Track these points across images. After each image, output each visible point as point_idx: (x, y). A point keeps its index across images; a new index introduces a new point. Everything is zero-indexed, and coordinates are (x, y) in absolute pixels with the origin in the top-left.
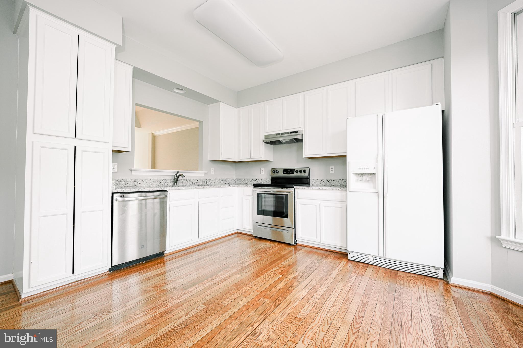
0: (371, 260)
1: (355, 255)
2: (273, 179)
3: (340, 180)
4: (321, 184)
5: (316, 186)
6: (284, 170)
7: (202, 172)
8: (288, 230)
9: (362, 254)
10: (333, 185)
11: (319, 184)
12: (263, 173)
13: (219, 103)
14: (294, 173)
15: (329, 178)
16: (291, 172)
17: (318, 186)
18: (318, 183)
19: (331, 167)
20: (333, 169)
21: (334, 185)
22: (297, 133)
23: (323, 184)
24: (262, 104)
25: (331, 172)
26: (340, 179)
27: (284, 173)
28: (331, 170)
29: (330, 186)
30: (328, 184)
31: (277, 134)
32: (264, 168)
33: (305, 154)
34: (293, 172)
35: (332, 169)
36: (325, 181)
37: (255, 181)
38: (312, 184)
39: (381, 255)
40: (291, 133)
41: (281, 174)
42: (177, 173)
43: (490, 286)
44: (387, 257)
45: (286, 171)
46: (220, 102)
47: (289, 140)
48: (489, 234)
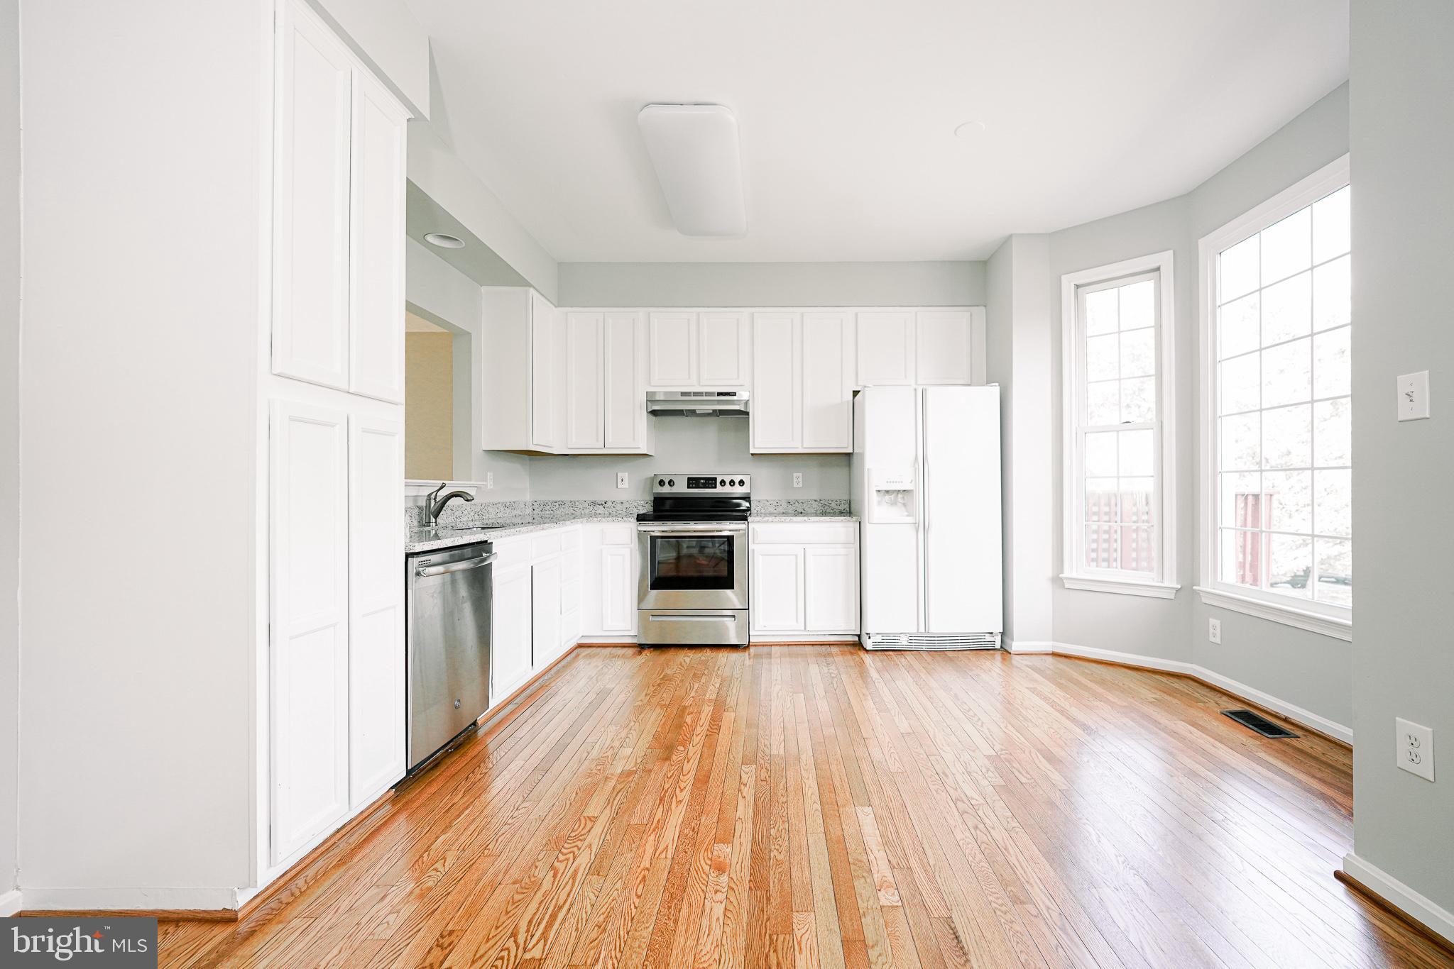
0: (905, 643)
1: (879, 638)
2: (659, 501)
3: (815, 501)
4: (775, 511)
5: (765, 515)
6: (689, 479)
7: (469, 482)
8: (734, 616)
9: (888, 635)
10: (801, 513)
11: (772, 509)
12: (626, 485)
13: (527, 288)
14: (715, 487)
15: (792, 497)
16: (709, 484)
17: (771, 514)
18: (770, 509)
19: (795, 475)
20: (800, 480)
21: (803, 512)
22: (735, 398)
23: (781, 509)
24: (641, 313)
25: (795, 485)
26: (815, 499)
27: (688, 488)
28: (795, 480)
29: (795, 515)
30: (790, 509)
31: (683, 394)
32: (627, 474)
33: (754, 445)
34: (712, 484)
35: (797, 477)
36: (784, 505)
37: (601, 507)
38: (756, 511)
39: (922, 629)
40: (719, 394)
41: (681, 488)
42: (438, 488)
43: (1050, 643)
44: (931, 631)
45: (693, 482)
46: (530, 285)
47: (711, 412)
48: (1050, 573)
